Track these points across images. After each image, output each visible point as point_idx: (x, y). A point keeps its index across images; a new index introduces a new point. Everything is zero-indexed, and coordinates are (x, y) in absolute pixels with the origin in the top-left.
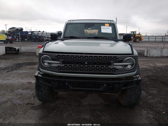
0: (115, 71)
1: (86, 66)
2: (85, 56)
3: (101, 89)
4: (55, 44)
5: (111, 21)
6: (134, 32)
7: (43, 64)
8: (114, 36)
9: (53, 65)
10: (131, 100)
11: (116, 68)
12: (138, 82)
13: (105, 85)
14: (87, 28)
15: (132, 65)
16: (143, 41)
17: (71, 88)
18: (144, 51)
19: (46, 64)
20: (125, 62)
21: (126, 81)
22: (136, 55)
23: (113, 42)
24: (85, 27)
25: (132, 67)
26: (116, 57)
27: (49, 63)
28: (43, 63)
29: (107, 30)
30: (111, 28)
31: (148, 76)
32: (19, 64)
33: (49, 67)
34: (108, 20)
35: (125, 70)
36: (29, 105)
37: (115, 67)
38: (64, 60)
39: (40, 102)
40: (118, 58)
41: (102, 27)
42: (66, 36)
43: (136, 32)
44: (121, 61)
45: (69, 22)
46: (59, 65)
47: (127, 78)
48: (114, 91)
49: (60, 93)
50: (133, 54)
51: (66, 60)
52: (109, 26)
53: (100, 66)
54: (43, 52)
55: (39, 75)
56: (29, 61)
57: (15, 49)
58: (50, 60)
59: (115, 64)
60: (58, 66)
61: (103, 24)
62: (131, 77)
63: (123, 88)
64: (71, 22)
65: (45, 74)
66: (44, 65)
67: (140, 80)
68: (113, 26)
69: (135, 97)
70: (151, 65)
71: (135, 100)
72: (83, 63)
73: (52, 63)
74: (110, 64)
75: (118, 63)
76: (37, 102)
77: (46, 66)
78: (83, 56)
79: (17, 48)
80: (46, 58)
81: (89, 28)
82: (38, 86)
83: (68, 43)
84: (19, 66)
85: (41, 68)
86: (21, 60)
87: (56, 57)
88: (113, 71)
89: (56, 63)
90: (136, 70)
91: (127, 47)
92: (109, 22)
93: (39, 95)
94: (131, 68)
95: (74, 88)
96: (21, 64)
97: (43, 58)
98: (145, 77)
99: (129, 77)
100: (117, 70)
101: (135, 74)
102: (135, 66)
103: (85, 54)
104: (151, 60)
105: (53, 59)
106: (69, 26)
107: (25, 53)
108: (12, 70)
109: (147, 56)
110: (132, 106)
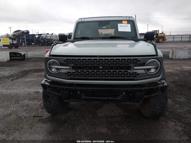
0: (135, 76)
1: (101, 71)
2: (99, 59)
3: (119, 98)
4: (63, 46)
5: (129, 17)
6: (157, 31)
7: (50, 70)
8: (133, 35)
9: (62, 71)
10: (155, 110)
11: (136, 73)
12: (164, 89)
13: (124, 93)
14: (101, 26)
15: (156, 69)
16: (167, 41)
17: (84, 97)
18: (169, 53)
19: (53, 70)
20: (147, 65)
21: (149, 88)
22: (161, 56)
23: (133, 42)
24: (99, 26)
25: (156, 70)
26: (137, 59)
27: (57, 69)
28: (51, 68)
29: (125, 28)
30: (129, 25)
31: (174, 82)
32: (26, 71)
33: (57, 73)
34: (126, 17)
35: (147, 75)
36: (36, 118)
37: (135, 71)
38: (75, 65)
39: (49, 114)
40: (140, 61)
41: (119, 25)
42: (77, 37)
43: (158, 31)
44: (143, 64)
45: (80, 20)
46: (69, 71)
47: (150, 84)
48: (135, 100)
49: (72, 103)
50: (157, 55)
51: (76, 64)
52: (128, 24)
53: (117, 71)
54: (50, 55)
55: (46, 83)
56: (37, 68)
57: (21, 54)
58: (58, 65)
59: (135, 68)
60: (67, 72)
61: (121, 22)
62: (155, 83)
63: (146, 97)
64: (83, 20)
65: (53, 82)
66: (52, 71)
67: (166, 86)
68: (132, 23)
69: (160, 107)
70: (178, 68)
71: (159, 110)
72: (97, 68)
73: (61, 69)
74: (129, 68)
75: (139, 66)
76: (46, 114)
77: (53, 72)
78: (97, 59)
79: (23, 53)
80: (54, 63)
81: (104, 27)
82: (46, 96)
83: (79, 44)
84: (25, 73)
85: (48, 75)
86: (27, 66)
87: (64, 61)
88: (133, 76)
89: (65, 69)
90: (161, 75)
91: (149, 47)
92: (128, 19)
93: (47, 106)
94: (155, 72)
95: (87, 98)
96: (27, 71)
97: (49, 63)
98: (171, 83)
99: (153, 83)
100: (138, 74)
101: (160, 79)
102: (160, 69)
103: (100, 56)
104: (177, 62)
105: (62, 64)
106: (80, 25)
107: (32, 58)
108: (18, 78)
109: (172, 58)
110: (157, 117)
